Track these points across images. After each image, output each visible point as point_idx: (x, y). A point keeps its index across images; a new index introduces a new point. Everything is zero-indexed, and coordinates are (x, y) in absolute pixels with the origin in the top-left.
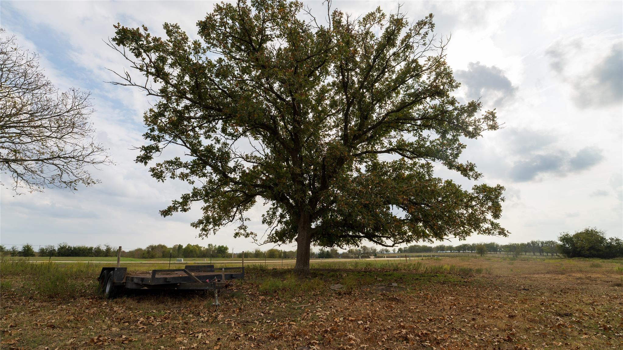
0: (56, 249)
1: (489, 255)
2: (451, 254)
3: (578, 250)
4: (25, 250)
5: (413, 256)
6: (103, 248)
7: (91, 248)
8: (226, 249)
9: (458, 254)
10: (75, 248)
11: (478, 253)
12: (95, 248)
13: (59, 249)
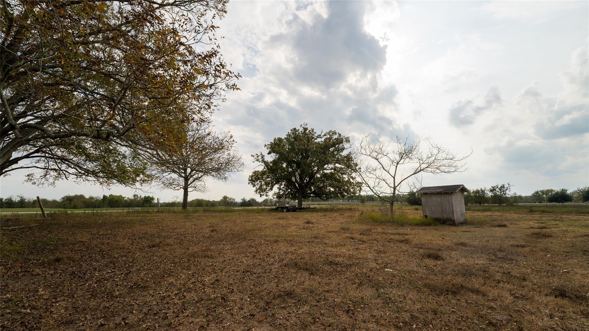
1: (367, 203)
2: (344, 203)
3: (416, 200)
5: (322, 204)
8: (153, 199)
9: (347, 203)
11: (361, 202)
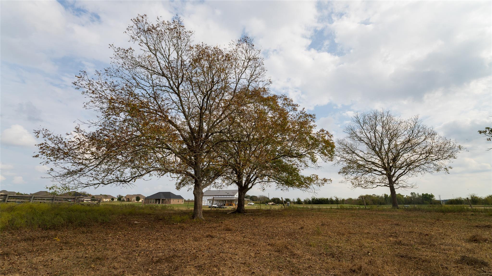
0: (311, 200)
4: (298, 201)
6: (334, 199)
7: (327, 199)
8: (432, 196)
10: (319, 199)
12: (330, 199)
13: (312, 200)
